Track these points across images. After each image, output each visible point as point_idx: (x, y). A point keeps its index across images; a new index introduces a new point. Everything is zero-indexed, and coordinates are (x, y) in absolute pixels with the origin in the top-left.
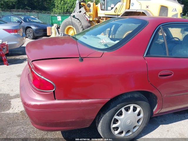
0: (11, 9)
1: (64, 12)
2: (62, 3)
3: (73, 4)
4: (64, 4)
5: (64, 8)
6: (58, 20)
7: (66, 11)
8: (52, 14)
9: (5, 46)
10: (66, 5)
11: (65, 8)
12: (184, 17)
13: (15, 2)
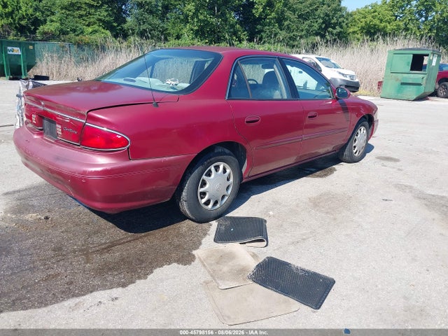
12: (252, 44)
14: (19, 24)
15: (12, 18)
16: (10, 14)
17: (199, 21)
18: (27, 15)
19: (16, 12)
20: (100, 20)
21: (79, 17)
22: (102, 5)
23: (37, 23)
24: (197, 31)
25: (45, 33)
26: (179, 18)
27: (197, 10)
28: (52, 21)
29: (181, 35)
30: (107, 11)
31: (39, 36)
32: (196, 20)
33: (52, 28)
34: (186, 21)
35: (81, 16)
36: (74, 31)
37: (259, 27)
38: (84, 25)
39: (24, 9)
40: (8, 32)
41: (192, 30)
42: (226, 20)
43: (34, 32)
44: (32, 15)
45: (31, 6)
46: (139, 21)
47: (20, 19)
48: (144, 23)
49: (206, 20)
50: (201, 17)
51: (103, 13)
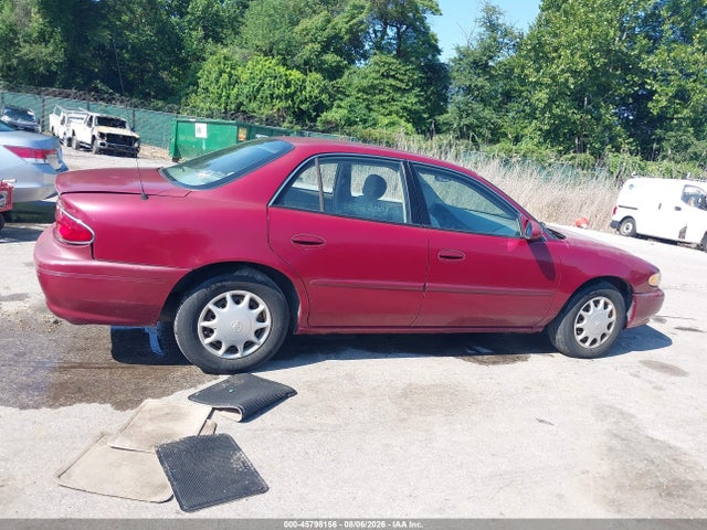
0: (40, 85)
1: (225, 109)
2: (222, 82)
3: (262, 85)
4: (230, 85)
5: (228, 97)
6: (197, 135)
7: (233, 107)
8: (184, 116)
9: (5, 189)
10: (236, 90)
11: (232, 98)
13: (57, 64)
14: (298, 108)
15: (292, 100)
16: (291, 96)
17: (554, 116)
18: (311, 97)
19: (299, 94)
20: (404, 108)
21: (378, 104)
22: (412, 88)
23: (320, 107)
24: (548, 132)
25: (329, 122)
26: (524, 111)
27: (551, 101)
28: (339, 107)
29: (523, 136)
30: (417, 96)
31: (319, 125)
32: (547, 115)
33: (337, 116)
34: (532, 116)
35: (382, 102)
36: (365, 121)
37: (658, 131)
38: (383, 114)
39: (308, 89)
40: (284, 117)
41: (540, 130)
42: (598, 119)
43: (314, 120)
44: (316, 98)
45: (318, 86)
46: (462, 113)
47: (302, 102)
48: (468, 115)
49: (565, 117)
50: (557, 111)
51: (411, 100)
